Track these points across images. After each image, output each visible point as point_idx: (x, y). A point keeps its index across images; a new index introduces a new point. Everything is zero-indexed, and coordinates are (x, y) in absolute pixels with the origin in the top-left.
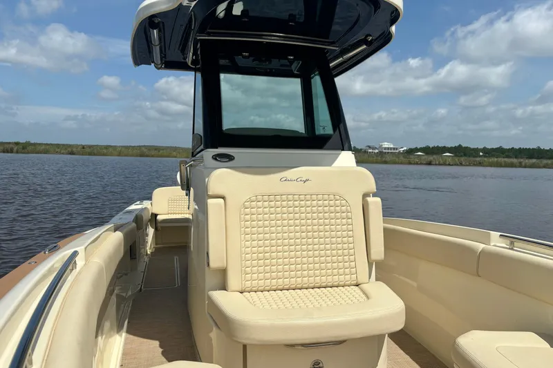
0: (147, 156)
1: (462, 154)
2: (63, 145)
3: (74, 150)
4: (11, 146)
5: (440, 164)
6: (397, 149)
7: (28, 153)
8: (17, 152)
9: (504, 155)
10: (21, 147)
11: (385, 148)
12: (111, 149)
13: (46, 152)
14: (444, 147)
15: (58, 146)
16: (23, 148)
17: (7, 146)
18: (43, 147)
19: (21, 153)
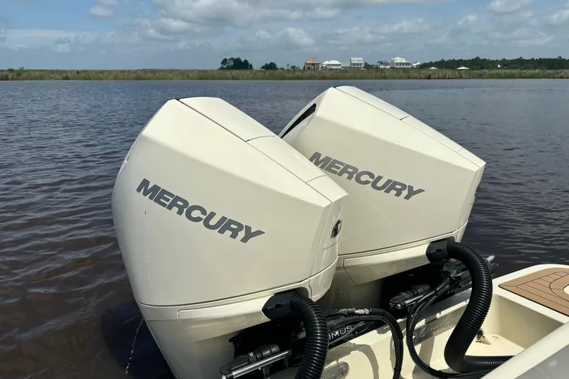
0: (144, 79)
1: (479, 67)
2: (58, 71)
3: (69, 75)
4: (6, 73)
5: (439, 78)
6: (409, 64)
7: (24, 79)
8: (13, 79)
9: (523, 67)
10: (16, 74)
11: (397, 64)
12: (106, 74)
13: (41, 78)
14: (461, 60)
15: (53, 72)
16: (18, 75)
18: (37, 73)
19: (16, 79)
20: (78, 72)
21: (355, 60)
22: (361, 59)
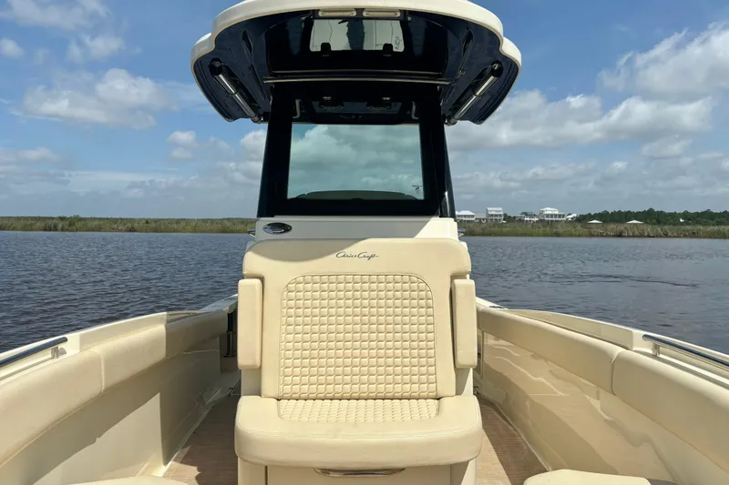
0: (232, 232)
1: (654, 221)
2: (122, 219)
3: (136, 225)
4: (55, 221)
6: (563, 216)
7: (77, 230)
8: (62, 230)
9: (714, 222)
10: (67, 223)
11: (548, 216)
12: (183, 224)
13: (99, 229)
14: (629, 212)
15: (115, 221)
16: (70, 225)
17: (50, 222)
18: (96, 223)
19: (68, 230)
20: (147, 222)
21: (493, 210)
22: (500, 209)
